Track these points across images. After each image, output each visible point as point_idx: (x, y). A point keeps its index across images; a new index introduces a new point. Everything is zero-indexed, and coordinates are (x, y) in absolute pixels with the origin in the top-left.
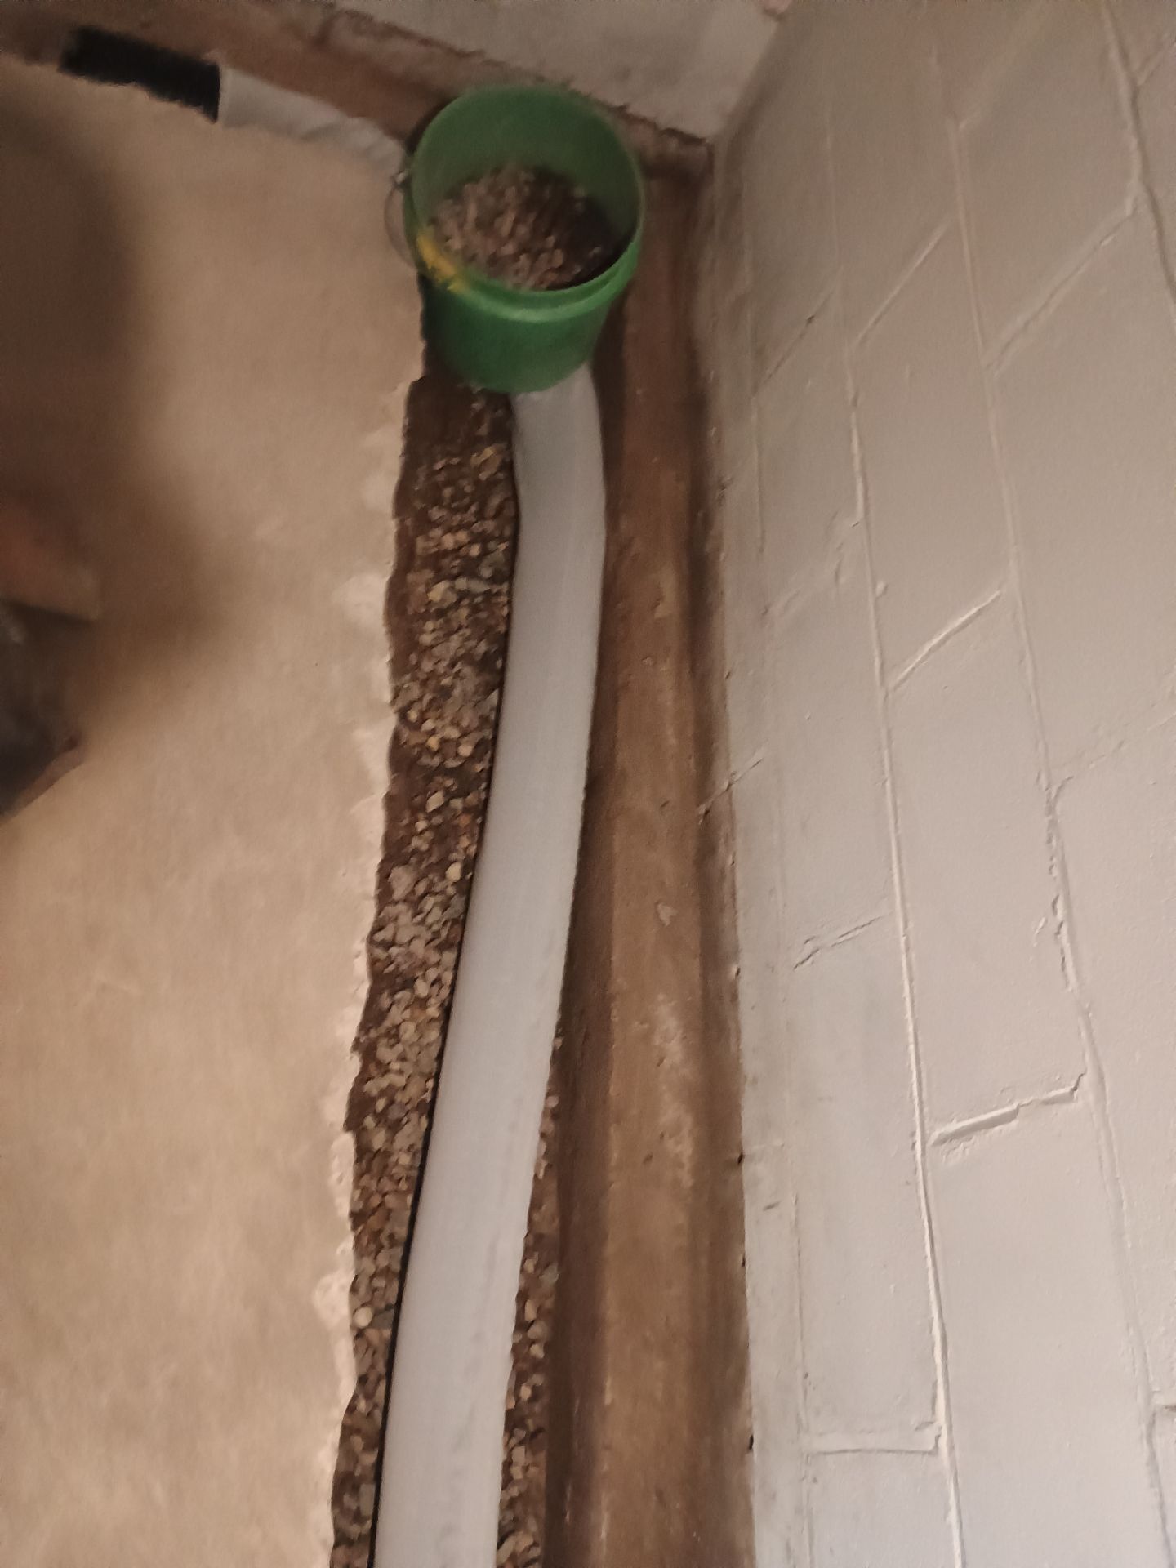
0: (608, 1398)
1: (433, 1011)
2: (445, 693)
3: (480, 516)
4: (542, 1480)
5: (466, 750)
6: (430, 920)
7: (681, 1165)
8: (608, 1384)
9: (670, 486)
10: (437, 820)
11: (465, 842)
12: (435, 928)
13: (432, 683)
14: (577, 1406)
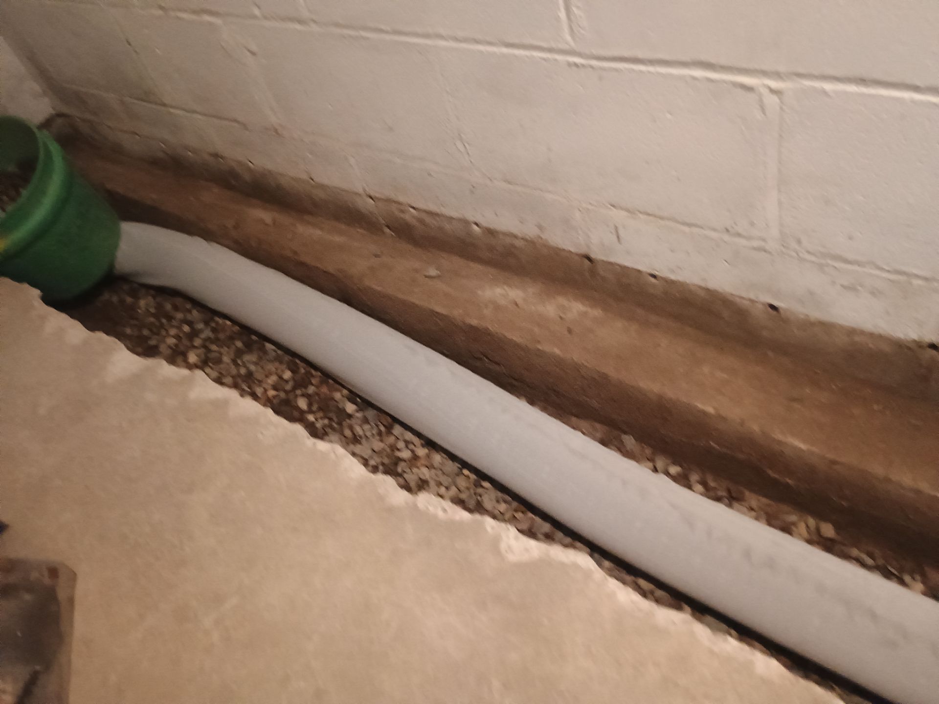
0: (710, 410)
1: (422, 452)
2: (250, 375)
3: (170, 318)
4: (764, 500)
5: (287, 375)
6: (368, 434)
7: (586, 313)
8: (700, 406)
9: (211, 195)
10: (315, 408)
11: (337, 396)
12: (374, 432)
13: (239, 381)
14: (715, 446)
